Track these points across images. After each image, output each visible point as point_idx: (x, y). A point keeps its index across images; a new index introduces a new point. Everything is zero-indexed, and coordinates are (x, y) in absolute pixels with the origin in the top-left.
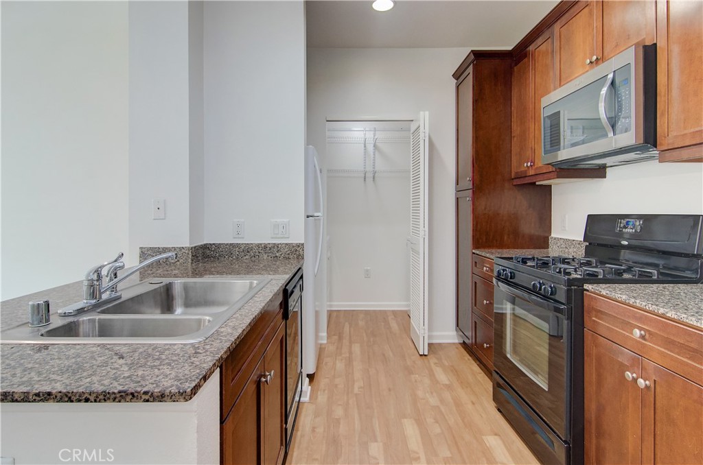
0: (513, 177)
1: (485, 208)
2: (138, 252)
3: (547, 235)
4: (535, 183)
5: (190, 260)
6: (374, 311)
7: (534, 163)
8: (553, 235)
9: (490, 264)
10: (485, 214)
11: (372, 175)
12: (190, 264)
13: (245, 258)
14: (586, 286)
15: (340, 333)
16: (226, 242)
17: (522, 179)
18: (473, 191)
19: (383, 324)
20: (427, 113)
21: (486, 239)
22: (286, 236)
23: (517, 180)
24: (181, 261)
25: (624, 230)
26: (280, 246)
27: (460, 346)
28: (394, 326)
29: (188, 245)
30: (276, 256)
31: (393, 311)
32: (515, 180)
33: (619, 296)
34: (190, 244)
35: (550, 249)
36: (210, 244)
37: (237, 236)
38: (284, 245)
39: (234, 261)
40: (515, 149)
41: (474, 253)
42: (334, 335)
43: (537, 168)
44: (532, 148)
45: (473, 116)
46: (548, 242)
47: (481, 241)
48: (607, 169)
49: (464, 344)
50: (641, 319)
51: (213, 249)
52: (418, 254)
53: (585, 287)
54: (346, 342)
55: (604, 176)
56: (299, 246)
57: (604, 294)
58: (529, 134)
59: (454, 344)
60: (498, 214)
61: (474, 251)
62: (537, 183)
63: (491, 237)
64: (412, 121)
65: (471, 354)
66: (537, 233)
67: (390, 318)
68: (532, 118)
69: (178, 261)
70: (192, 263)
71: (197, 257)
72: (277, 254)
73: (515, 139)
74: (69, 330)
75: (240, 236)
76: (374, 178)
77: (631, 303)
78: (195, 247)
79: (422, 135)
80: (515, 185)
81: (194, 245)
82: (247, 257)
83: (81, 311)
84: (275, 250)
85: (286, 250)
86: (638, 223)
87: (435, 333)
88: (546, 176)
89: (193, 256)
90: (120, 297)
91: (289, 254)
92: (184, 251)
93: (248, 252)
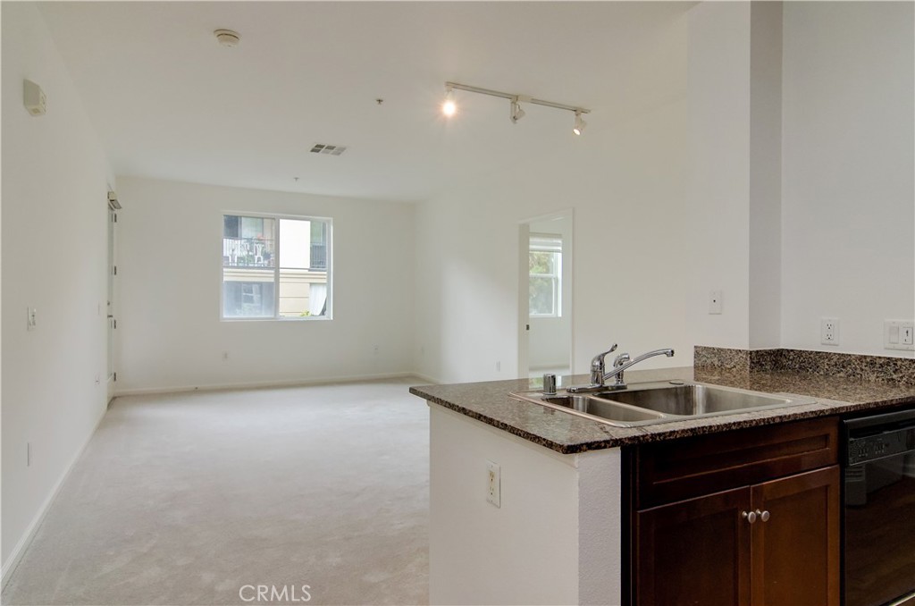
2: (693, 350)
5: (748, 368)
12: (748, 372)
13: (838, 375)
16: (810, 350)
22: (912, 348)
24: (738, 367)
29: (747, 348)
30: (892, 380)
34: (750, 347)
36: (787, 350)
37: (828, 342)
38: (907, 362)
39: (822, 377)
51: (791, 358)
69: (735, 367)
70: (751, 372)
71: (762, 365)
74: (567, 402)
75: (832, 342)
78: (757, 351)
81: (755, 349)
82: (842, 374)
83: (581, 391)
84: (891, 369)
85: (912, 370)
89: (752, 362)
90: (624, 387)
91: (914, 377)
92: (741, 355)
93: (843, 367)
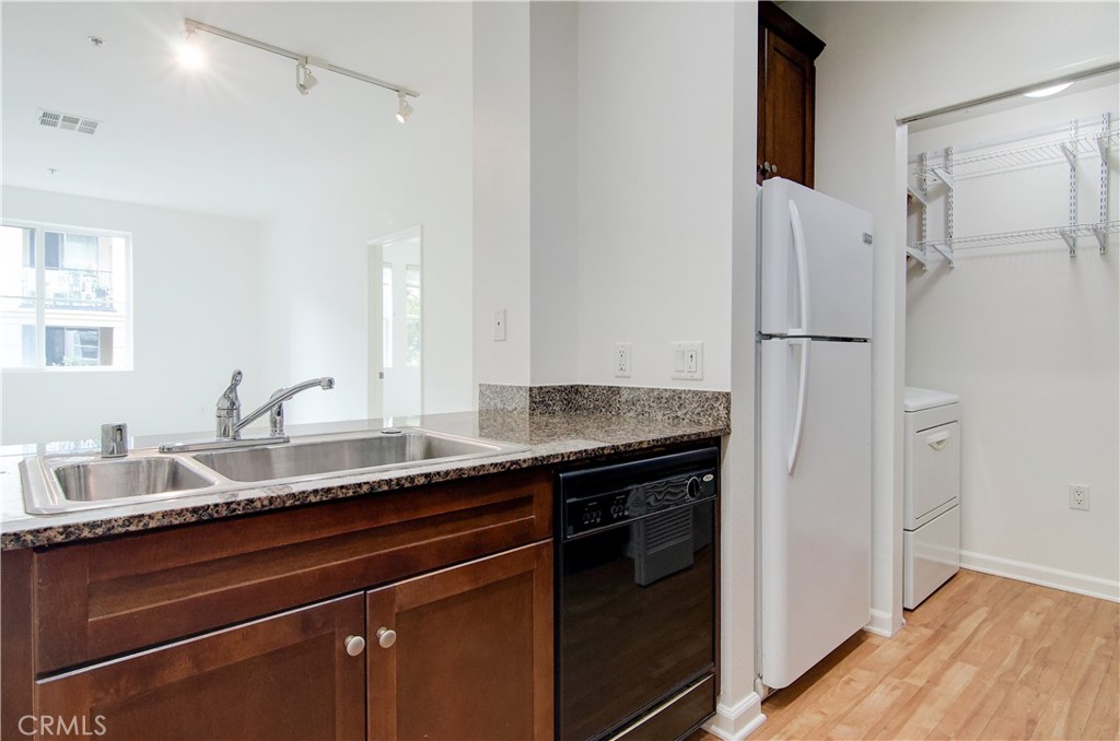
2: (476, 390)
5: (528, 409)
11: (1097, 242)
12: (527, 415)
13: (629, 414)
15: (944, 626)
16: (603, 385)
22: (696, 376)
24: (519, 408)
26: (683, 396)
29: (526, 383)
30: (678, 417)
34: (530, 382)
36: (583, 385)
37: (620, 373)
38: (690, 395)
39: (614, 419)
42: (926, 626)
51: (586, 395)
54: (943, 651)
56: (717, 399)
69: (516, 409)
70: (531, 416)
71: (547, 406)
72: (679, 413)
75: (625, 374)
76: (1103, 247)
78: (541, 387)
81: (536, 385)
82: (632, 414)
84: (676, 404)
85: (695, 405)
89: (533, 402)
91: (699, 414)
92: (521, 393)
93: (634, 404)
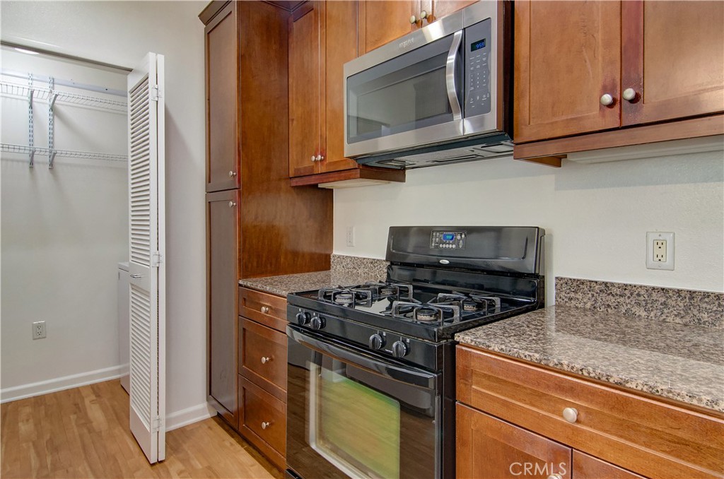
0: (291, 176)
1: (256, 218)
3: (328, 252)
4: (317, 185)
6: (55, 394)
7: (325, 157)
8: (335, 252)
9: (271, 302)
10: (255, 226)
11: (47, 159)
14: (459, 337)
17: (305, 178)
18: (240, 192)
19: (73, 417)
20: (161, 58)
21: (258, 262)
23: (297, 179)
25: (441, 246)
27: (214, 423)
28: (96, 414)
31: (92, 386)
32: (295, 180)
33: (527, 353)
35: (332, 270)
40: (295, 137)
41: (240, 285)
43: (330, 164)
44: (321, 136)
45: (238, 78)
46: (330, 262)
47: (250, 265)
48: (407, 171)
49: (220, 419)
50: (572, 390)
52: (147, 294)
53: (456, 339)
55: (403, 180)
57: (496, 349)
58: (317, 116)
59: (204, 421)
60: (273, 226)
61: (241, 282)
62: (320, 186)
63: (264, 259)
64: (130, 70)
65: (233, 433)
66: (318, 251)
67: (87, 402)
68: (321, 94)
73: (295, 122)
76: (51, 164)
77: (551, 365)
79: (152, 93)
80: (293, 187)
86: (459, 237)
87: (174, 414)
88: (343, 174)
